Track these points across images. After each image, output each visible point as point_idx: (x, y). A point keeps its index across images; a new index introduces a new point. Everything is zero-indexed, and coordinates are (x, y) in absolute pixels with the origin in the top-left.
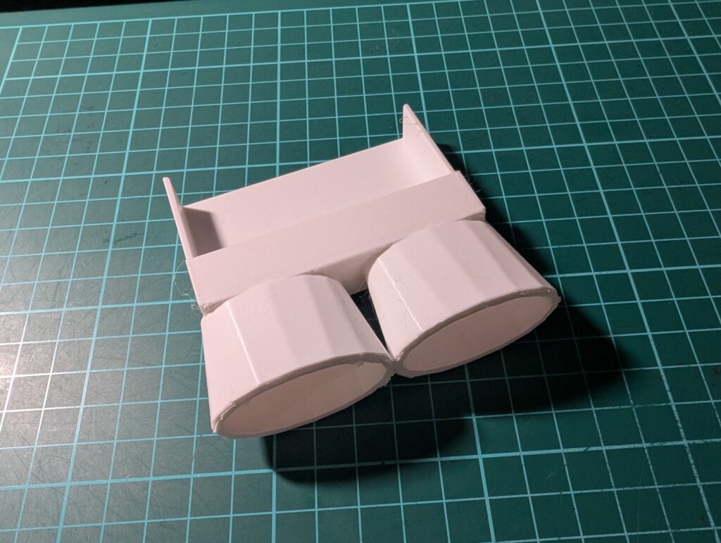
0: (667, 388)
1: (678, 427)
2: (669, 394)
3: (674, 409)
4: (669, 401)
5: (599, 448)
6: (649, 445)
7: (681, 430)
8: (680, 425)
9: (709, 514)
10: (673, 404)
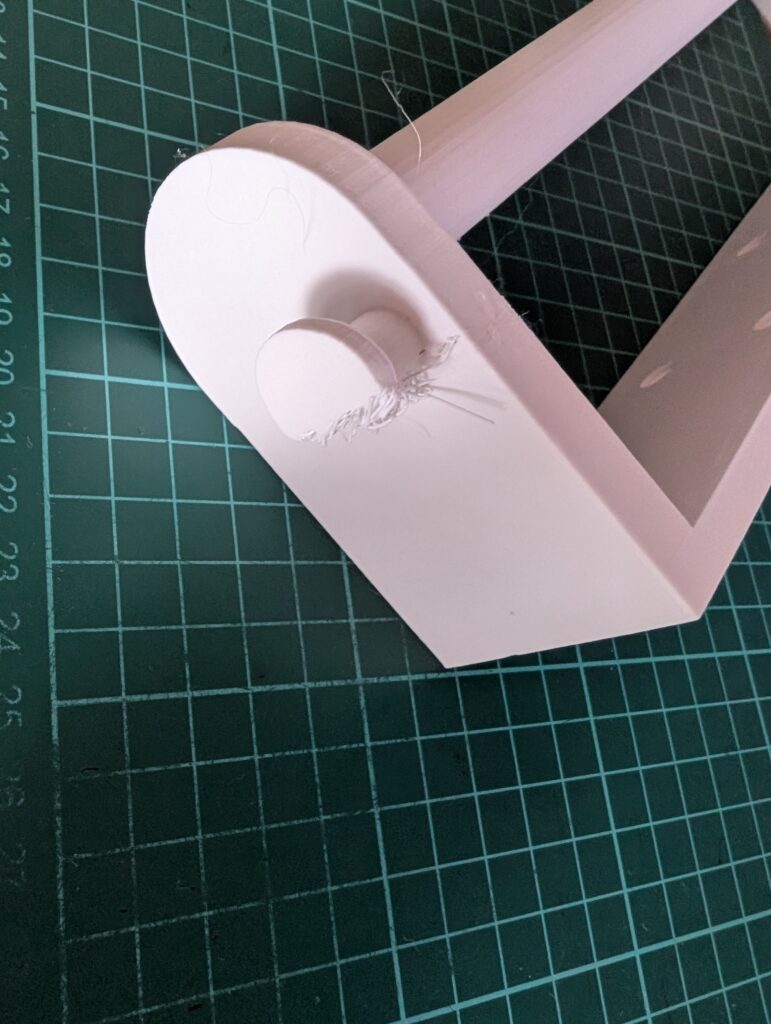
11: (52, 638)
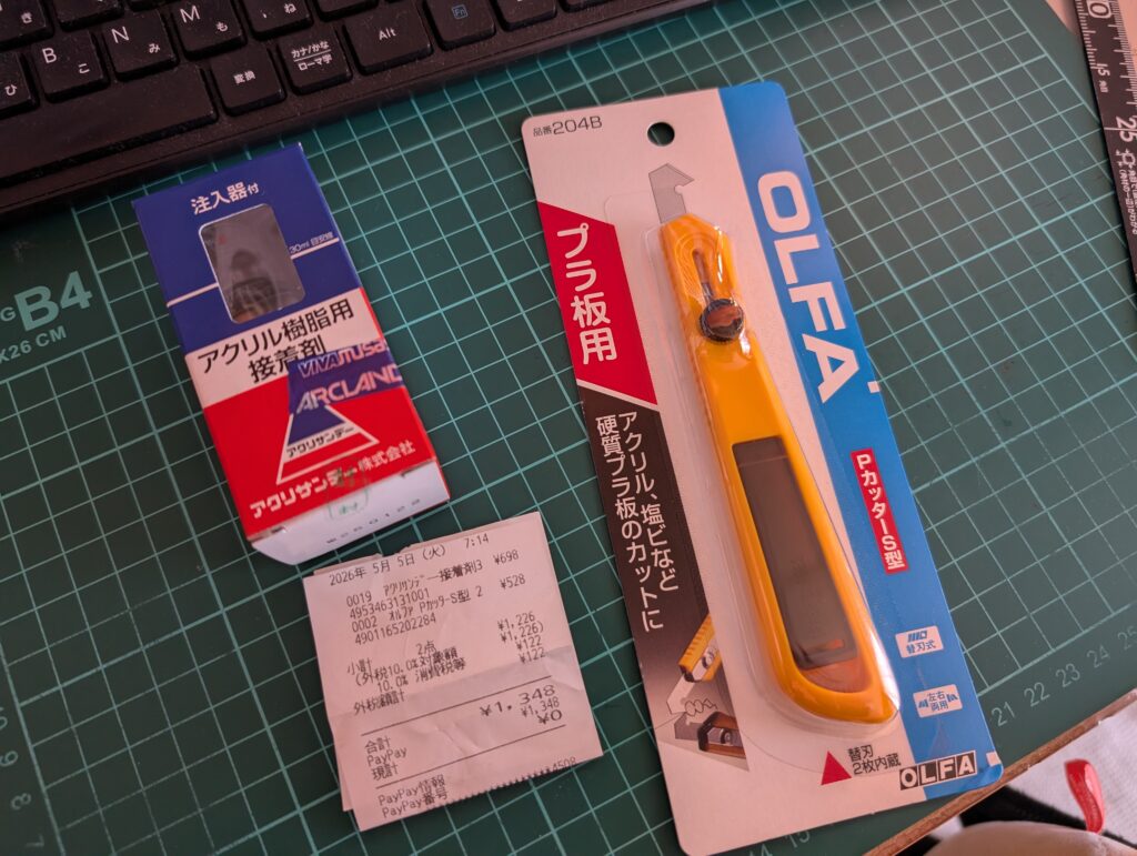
0: (974, 399)
1: (993, 434)
2: (978, 404)
3: (985, 416)
4: (979, 411)
5: (940, 478)
6: (977, 458)
7: (997, 435)
8: (994, 430)
9: (1039, 501)
10: (983, 413)
11: (1087, 631)
